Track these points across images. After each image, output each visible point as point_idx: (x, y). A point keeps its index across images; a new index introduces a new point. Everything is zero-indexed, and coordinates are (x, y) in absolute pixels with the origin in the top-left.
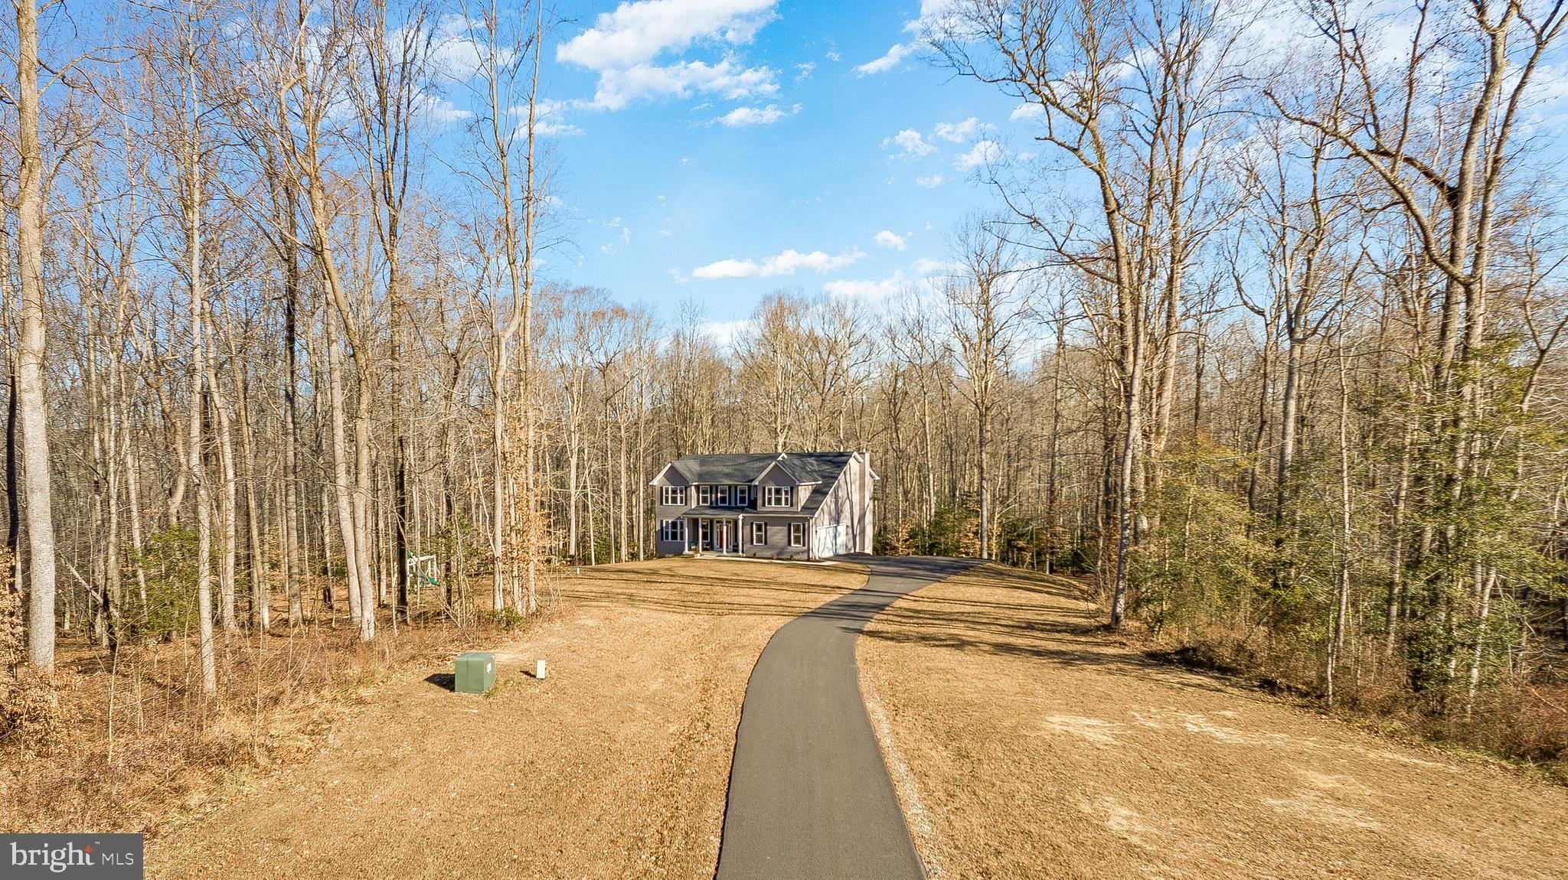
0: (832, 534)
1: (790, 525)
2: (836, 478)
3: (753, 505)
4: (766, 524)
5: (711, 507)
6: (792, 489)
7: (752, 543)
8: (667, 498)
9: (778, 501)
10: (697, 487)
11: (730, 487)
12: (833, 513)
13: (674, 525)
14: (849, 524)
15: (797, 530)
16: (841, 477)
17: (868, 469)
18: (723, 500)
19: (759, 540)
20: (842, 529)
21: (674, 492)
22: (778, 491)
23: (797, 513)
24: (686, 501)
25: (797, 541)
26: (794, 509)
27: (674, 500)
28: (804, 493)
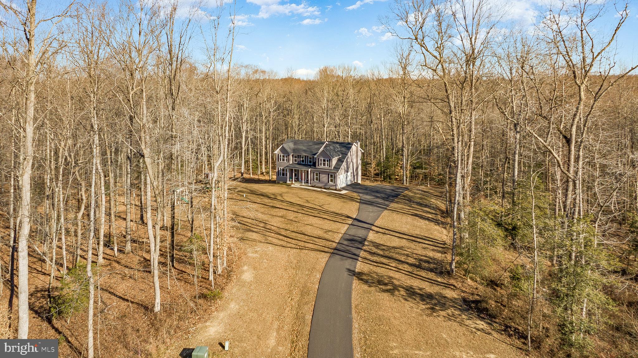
0: (345, 177)
1: (329, 174)
2: (347, 155)
3: (314, 165)
4: (319, 173)
5: (298, 164)
6: (330, 160)
7: (314, 180)
8: (281, 159)
9: (324, 164)
10: (293, 155)
11: (305, 156)
12: (346, 169)
13: (283, 170)
14: (352, 172)
15: (331, 176)
16: (349, 154)
17: (359, 148)
18: (303, 161)
19: (317, 179)
20: (349, 174)
21: (284, 156)
22: (324, 161)
23: (331, 170)
24: (288, 160)
25: (332, 181)
26: (330, 168)
27: (283, 160)
28: (334, 161)
